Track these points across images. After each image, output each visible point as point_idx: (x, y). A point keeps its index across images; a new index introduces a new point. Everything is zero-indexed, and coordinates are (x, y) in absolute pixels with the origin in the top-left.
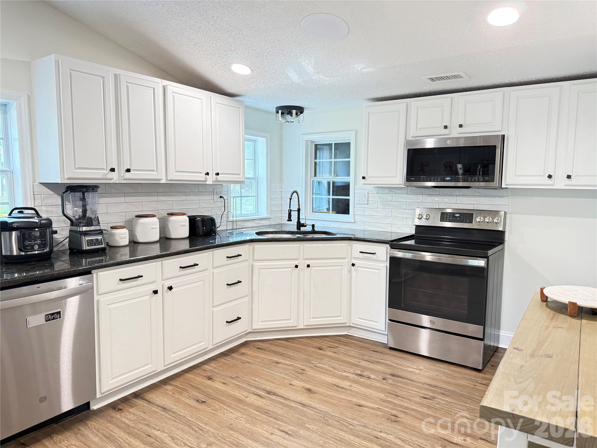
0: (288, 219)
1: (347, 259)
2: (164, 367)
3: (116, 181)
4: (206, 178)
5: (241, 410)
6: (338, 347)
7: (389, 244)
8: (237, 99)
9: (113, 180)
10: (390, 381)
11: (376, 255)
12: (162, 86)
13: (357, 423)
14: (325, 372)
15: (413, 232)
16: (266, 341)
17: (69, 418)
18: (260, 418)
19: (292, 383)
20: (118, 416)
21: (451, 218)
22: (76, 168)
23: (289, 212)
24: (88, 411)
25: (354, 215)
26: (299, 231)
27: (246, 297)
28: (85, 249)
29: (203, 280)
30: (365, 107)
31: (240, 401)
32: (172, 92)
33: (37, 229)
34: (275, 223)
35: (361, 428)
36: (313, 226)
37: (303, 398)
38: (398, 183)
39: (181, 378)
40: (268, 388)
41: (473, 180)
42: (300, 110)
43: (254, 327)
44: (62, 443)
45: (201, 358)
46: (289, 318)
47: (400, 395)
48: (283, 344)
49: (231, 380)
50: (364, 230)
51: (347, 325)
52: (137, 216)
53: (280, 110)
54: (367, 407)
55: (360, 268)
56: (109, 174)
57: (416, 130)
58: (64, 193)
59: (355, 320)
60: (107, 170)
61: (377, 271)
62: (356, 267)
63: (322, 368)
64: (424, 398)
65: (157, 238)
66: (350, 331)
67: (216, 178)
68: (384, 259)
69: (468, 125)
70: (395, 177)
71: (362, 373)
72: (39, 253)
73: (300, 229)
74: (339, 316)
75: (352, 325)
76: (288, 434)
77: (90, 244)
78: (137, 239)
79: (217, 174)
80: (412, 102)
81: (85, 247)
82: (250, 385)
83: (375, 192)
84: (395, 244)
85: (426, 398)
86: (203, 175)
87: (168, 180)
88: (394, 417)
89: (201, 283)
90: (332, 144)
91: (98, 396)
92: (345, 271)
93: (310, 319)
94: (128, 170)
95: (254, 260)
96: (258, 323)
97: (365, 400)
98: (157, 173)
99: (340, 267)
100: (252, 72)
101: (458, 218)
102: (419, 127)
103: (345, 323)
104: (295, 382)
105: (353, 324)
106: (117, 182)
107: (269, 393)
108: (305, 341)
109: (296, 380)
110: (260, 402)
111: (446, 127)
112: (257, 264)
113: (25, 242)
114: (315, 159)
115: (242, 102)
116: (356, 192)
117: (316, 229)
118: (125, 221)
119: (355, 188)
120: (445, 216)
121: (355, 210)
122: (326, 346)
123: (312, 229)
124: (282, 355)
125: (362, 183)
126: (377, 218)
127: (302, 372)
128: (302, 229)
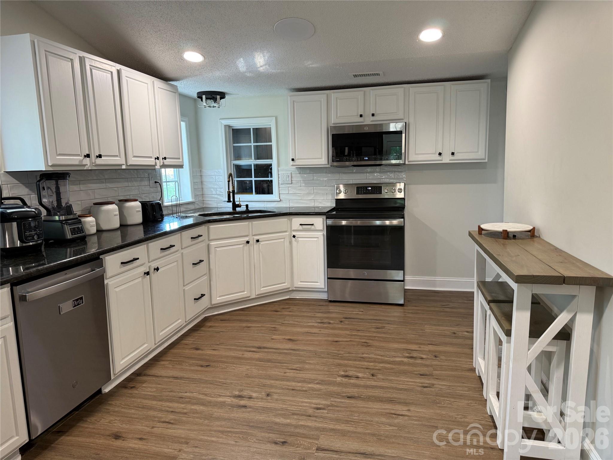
0: (228, 200)
1: (287, 232)
2: (155, 345)
3: (89, 167)
4: (156, 163)
5: (245, 364)
6: (290, 308)
7: (325, 215)
8: (172, 83)
9: (86, 166)
10: (347, 322)
11: (314, 226)
12: (116, 70)
13: (343, 352)
14: (294, 325)
15: (334, 205)
16: (224, 314)
17: (86, 404)
18: (267, 365)
19: (273, 338)
20: (137, 392)
21: (365, 191)
22: (58, 154)
23: (229, 193)
24: (100, 395)
25: (279, 194)
26: (234, 211)
27: (205, 276)
28: (69, 238)
29: (176, 260)
30: (290, 96)
31: (239, 358)
32: (126, 77)
33: (30, 219)
34: (198, 207)
35: (348, 355)
36: (247, 206)
37: (290, 346)
38: (323, 163)
39: (169, 354)
40: (256, 345)
41: (386, 159)
42: (222, 95)
43: (213, 302)
44: (100, 421)
45: (175, 336)
46: (243, 290)
47: (360, 329)
48: (240, 313)
49: (218, 346)
50: (289, 207)
51: (291, 289)
52: (96, 204)
53: (204, 95)
54: (342, 341)
55: (300, 239)
56: (84, 160)
57: (337, 118)
58: (39, 181)
59: (298, 284)
60: (81, 157)
61: (316, 239)
62: (296, 238)
63: (288, 324)
64: (378, 328)
65: (118, 225)
66: (292, 295)
67: (163, 163)
68: (321, 228)
69: (378, 114)
70: (321, 158)
71: (322, 321)
72: (34, 244)
73: (235, 210)
74: (284, 283)
75: (294, 289)
76: (297, 370)
77: (73, 232)
78: (101, 227)
79: (165, 158)
80: (332, 94)
81: (69, 236)
82: (238, 346)
83: (298, 173)
84: (328, 215)
85: (379, 328)
86: (153, 160)
87: (129, 165)
88: (366, 344)
89: (175, 263)
90: (250, 129)
91: (112, 378)
92: (287, 244)
93: (261, 289)
94: (100, 156)
95: (209, 240)
96: (217, 298)
97: (337, 337)
98: (120, 159)
99: (283, 240)
100: (204, 59)
101: (370, 191)
102: (338, 115)
103: (289, 288)
104: (274, 337)
105: (295, 287)
106: (90, 169)
107: (259, 348)
108: (259, 308)
109: (274, 335)
110: (257, 356)
111: (361, 116)
112: (212, 243)
113: (26, 232)
114: (233, 144)
115: (175, 87)
116: (280, 173)
117: (250, 209)
118: (81, 209)
119: (279, 170)
120: (360, 190)
121: (280, 190)
122: (280, 308)
123: (246, 209)
124: (247, 321)
125: (291, 165)
126: (300, 195)
127: (275, 329)
128: (238, 209)
